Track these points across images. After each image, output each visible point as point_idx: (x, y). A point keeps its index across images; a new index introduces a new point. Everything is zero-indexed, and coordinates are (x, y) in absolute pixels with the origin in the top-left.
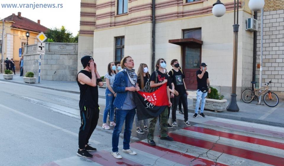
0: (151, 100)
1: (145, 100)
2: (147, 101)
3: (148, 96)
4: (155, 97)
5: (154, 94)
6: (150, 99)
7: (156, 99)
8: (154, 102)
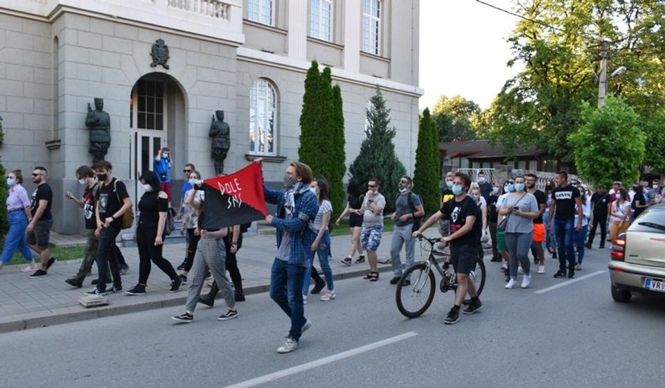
0: (231, 192)
1: (222, 193)
2: (226, 195)
3: (226, 184)
4: (237, 184)
5: (235, 180)
6: (229, 190)
7: (239, 189)
8: (237, 193)
